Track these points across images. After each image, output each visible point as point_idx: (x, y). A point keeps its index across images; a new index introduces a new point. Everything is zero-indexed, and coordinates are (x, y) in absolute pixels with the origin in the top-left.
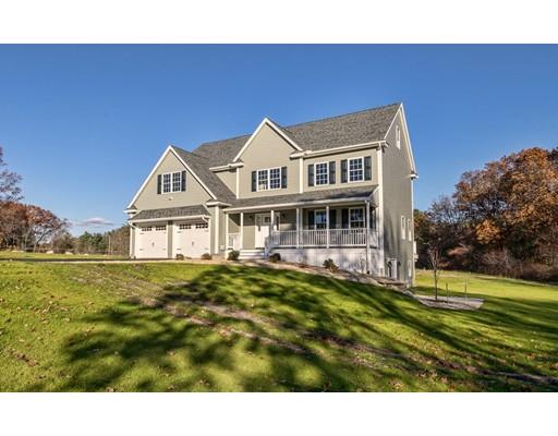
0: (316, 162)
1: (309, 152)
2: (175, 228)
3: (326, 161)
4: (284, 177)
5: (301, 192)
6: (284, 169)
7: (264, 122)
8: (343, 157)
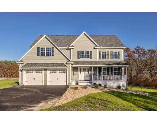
0: (102, 51)
1: (101, 47)
2: (48, 72)
3: (106, 51)
4: (91, 54)
5: (98, 61)
6: (91, 52)
7: (83, 33)
8: (112, 50)
